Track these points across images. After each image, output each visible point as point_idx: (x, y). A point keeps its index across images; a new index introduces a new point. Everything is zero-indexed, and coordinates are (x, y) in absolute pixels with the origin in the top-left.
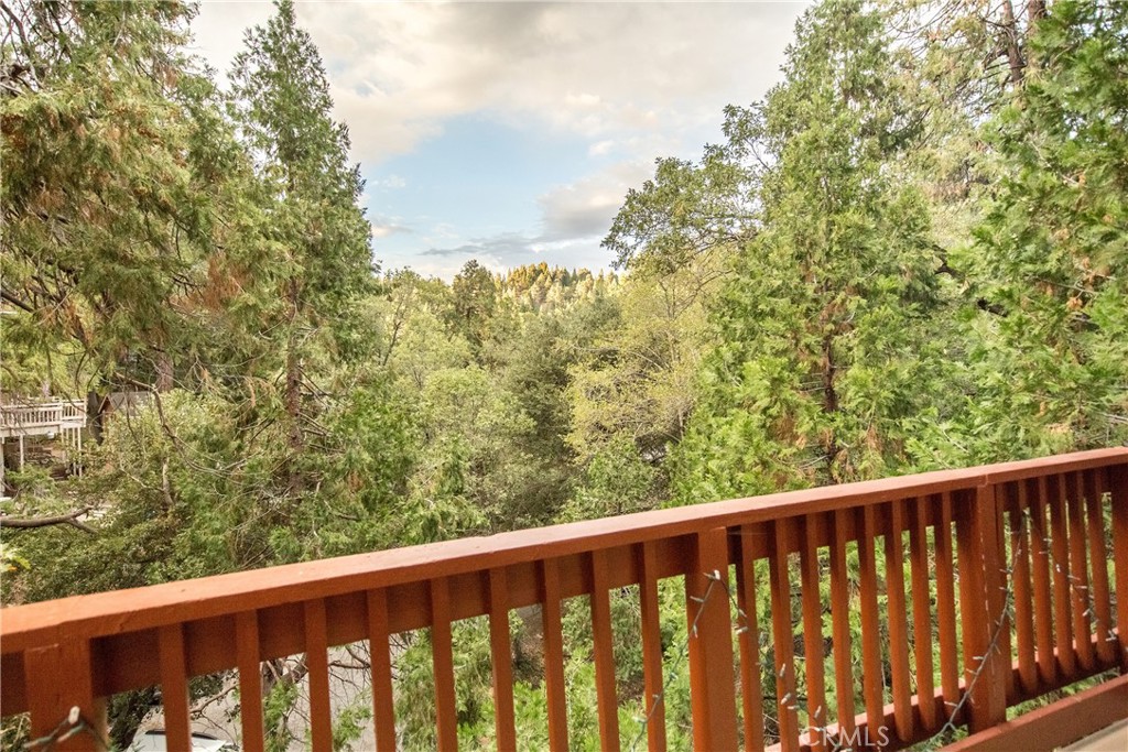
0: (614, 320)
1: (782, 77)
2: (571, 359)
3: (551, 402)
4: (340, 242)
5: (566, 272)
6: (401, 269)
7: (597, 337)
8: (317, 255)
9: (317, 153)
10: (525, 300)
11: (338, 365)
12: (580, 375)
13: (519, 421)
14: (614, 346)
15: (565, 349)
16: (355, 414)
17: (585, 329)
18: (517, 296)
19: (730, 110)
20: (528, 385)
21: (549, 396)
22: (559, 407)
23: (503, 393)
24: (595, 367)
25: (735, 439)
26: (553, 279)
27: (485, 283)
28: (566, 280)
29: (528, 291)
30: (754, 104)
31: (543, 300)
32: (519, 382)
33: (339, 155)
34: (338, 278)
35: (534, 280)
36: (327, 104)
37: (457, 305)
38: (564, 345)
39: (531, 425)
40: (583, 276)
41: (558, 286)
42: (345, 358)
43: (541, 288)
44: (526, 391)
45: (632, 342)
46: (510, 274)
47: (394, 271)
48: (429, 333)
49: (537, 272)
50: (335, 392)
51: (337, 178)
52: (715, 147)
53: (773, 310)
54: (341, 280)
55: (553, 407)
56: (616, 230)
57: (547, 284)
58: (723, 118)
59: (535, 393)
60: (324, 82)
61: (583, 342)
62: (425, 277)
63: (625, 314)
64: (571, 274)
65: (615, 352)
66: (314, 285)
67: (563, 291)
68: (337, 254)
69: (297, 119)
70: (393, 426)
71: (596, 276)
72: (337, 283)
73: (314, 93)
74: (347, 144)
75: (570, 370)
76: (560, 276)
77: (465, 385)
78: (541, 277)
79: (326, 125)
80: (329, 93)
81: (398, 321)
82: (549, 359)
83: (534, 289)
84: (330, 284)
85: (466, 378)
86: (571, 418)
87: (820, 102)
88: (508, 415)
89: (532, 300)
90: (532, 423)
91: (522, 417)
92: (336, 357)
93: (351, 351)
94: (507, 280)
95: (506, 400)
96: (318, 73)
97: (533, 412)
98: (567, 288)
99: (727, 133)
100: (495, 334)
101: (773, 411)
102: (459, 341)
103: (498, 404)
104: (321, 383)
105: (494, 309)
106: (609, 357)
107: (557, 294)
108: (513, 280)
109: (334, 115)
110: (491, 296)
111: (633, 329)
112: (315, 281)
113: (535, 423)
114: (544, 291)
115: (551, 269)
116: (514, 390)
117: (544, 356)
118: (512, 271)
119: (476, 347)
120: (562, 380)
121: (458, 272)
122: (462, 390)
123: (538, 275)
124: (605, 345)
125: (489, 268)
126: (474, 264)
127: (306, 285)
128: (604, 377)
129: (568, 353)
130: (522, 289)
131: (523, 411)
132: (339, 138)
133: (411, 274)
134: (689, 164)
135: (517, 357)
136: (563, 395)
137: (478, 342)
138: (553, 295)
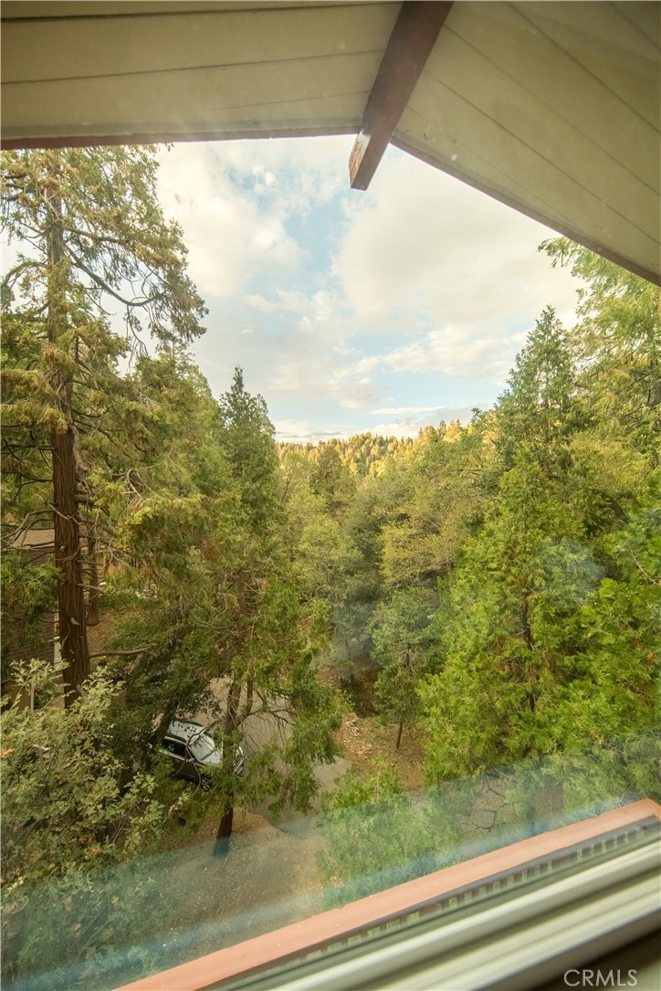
2: (384, 520)
3: (372, 542)
5: (382, 438)
7: (398, 505)
12: (388, 531)
13: (354, 554)
14: (407, 511)
15: (380, 513)
17: (391, 499)
18: (353, 453)
19: (476, 411)
21: (370, 537)
22: (376, 547)
24: (396, 525)
26: (374, 442)
28: (382, 443)
29: (360, 450)
31: (368, 454)
35: (363, 443)
37: (320, 471)
39: (361, 557)
40: (392, 441)
41: (377, 446)
43: (367, 447)
46: (350, 440)
49: (365, 438)
55: (374, 545)
57: (371, 445)
59: (363, 537)
61: (390, 508)
64: (385, 439)
67: (379, 449)
71: (399, 440)
76: (378, 440)
77: (325, 534)
78: (367, 441)
83: (363, 448)
89: (362, 455)
90: (362, 555)
94: (348, 444)
95: (347, 542)
97: (362, 547)
98: (382, 448)
102: (322, 499)
103: (343, 545)
108: (351, 443)
114: (369, 450)
115: (373, 437)
116: (351, 534)
117: (368, 515)
118: (351, 438)
120: (378, 531)
124: (403, 512)
128: (400, 533)
130: (356, 449)
131: (356, 548)
136: (378, 539)
137: (333, 493)
138: (374, 451)
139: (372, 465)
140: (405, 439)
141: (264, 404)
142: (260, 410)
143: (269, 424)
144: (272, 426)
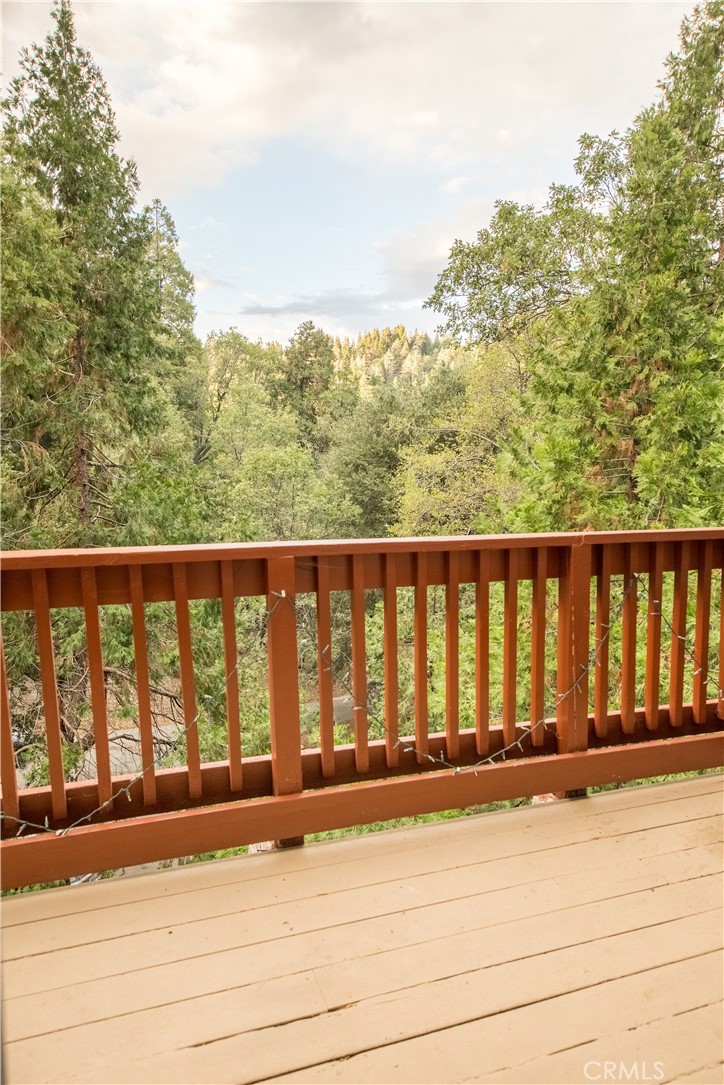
0: (459, 397)
2: (405, 440)
3: (381, 488)
4: (125, 298)
5: (426, 338)
6: (226, 330)
7: (437, 416)
8: (102, 313)
9: (99, 196)
10: (376, 370)
11: (128, 434)
12: (414, 458)
13: (343, 507)
14: (453, 426)
15: (399, 427)
16: (139, 485)
17: (424, 405)
18: (367, 365)
19: (587, 141)
20: (357, 468)
21: (378, 481)
22: (389, 494)
23: (328, 475)
24: (431, 450)
26: (411, 346)
27: (321, 349)
28: (426, 348)
29: (380, 360)
30: (614, 133)
31: (397, 371)
32: (347, 464)
33: (127, 198)
34: (124, 339)
35: (388, 346)
36: (111, 136)
37: (289, 374)
38: (398, 423)
39: (356, 513)
41: (416, 354)
42: (135, 427)
43: (396, 357)
44: (354, 475)
45: (475, 422)
46: (360, 339)
47: (218, 332)
48: (253, 405)
49: (393, 337)
50: (125, 463)
51: (125, 225)
52: (563, 188)
53: (571, 386)
54: (127, 341)
55: (384, 494)
56: (440, 289)
57: (403, 352)
58: (576, 150)
59: (364, 477)
60: (109, 110)
61: (420, 421)
62: (253, 340)
63: (469, 390)
65: (454, 434)
66: (98, 346)
67: (421, 361)
68: (122, 312)
69: (76, 155)
70: (180, 501)
72: (123, 345)
73: (98, 125)
74: (136, 184)
75: (402, 452)
76: (419, 342)
77: (282, 464)
78: (396, 343)
79: (112, 164)
80: (115, 124)
81: (222, 391)
82: (380, 439)
83: (388, 358)
84: (115, 345)
85: (286, 458)
86: (398, 505)
87: (650, 137)
88: (330, 501)
89: (384, 371)
90: (358, 510)
91: (346, 503)
92: (128, 427)
93: (142, 420)
94: (356, 347)
95: (329, 484)
96: (102, 99)
97: (360, 498)
98: (427, 357)
99: (579, 170)
100: (331, 409)
102: (286, 416)
103: (320, 488)
104: (114, 455)
105: (331, 380)
106: (447, 439)
107: (415, 364)
108: (363, 346)
109: (120, 150)
110: (328, 365)
111: (476, 407)
112: (98, 342)
113: (361, 511)
114: (399, 361)
115: (409, 334)
116: (341, 474)
117: (375, 435)
118: (363, 336)
119: (309, 424)
120: (392, 462)
121: (292, 336)
122: (280, 470)
123: (393, 341)
124: (444, 425)
125: (327, 331)
126: (309, 326)
127: (91, 345)
128: (438, 462)
129: (402, 433)
130: (373, 357)
131: (348, 496)
132: (127, 177)
133: (236, 337)
134: (530, 209)
135: (348, 435)
136: (394, 480)
137: (312, 418)
141: (170, 224)
142: (161, 236)
143: (181, 270)
144: (186, 274)
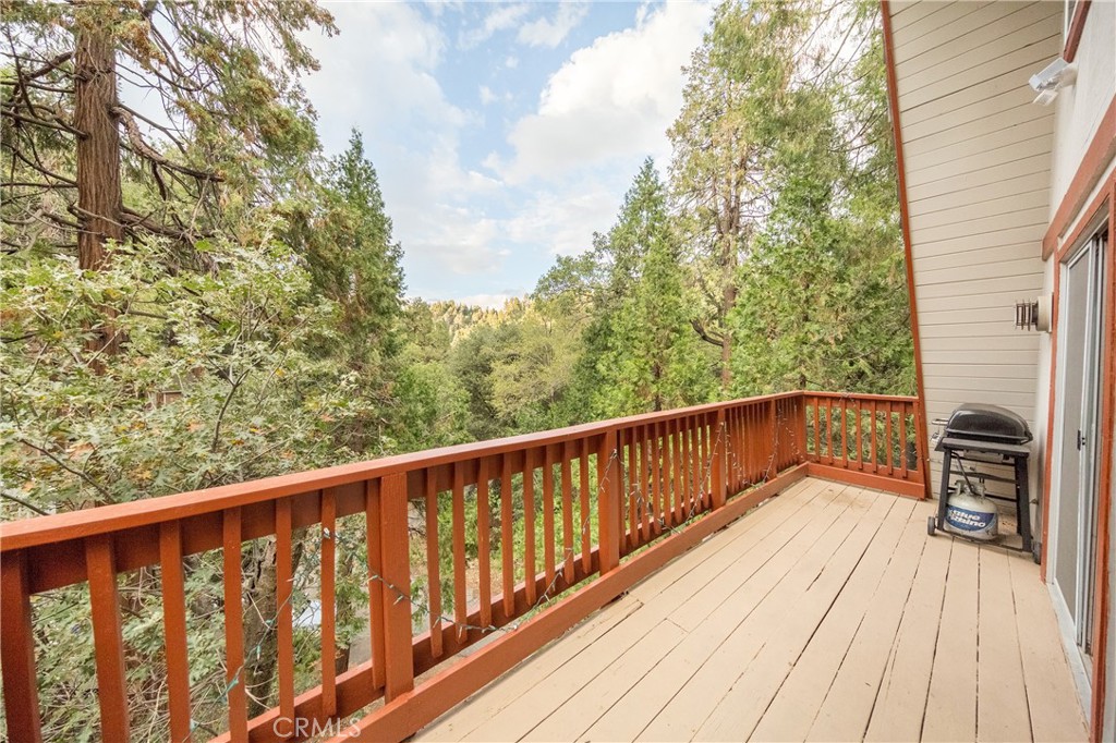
1: (618, 221)
2: (492, 358)
3: (480, 383)
5: (466, 307)
7: (505, 347)
12: (498, 367)
13: (462, 393)
14: (516, 351)
15: (488, 352)
20: (465, 373)
21: (478, 379)
22: (484, 385)
23: (452, 377)
24: (506, 363)
25: (621, 396)
26: (458, 310)
28: (466, 312)
31: (452, 322)
32: (460, 371)
35: (446, 310)
39: (469, 396)
40: (476, 311)
41: (461, 315)
43: (450, 315)
44: (464, 376)
45: (527, 350)
49: (448, 306)
55: (481, 385)
57: (455, 313)
59: (470, 377)
61: (498, 349)
64: (469, 308)
65: (517, 355)
71: (484, 310)
75: (491, 365)
76: (462, 309)
78: (451, 309)
82: (478, 358)
83: (446, 316)
86: (492, 391)
88: (455, 390)
90: (469, 394)
91: (463, 391)
95: (453, 381)
97: (469, 388)
98: (467, 317)
101: (640, 383)
103: (451, 384)
106: (512, 358)
110: (430, 319)
113: (471, 394)
114: (452, 318)
115: (457, 305)
116: (457, 375)
120: (488, 370)
123: (448, 308)
124: (511, 351)
125: (428, 302)
128: (513, 368)
129: (490, 355)
131: (464, 387)
136: (486, 379)
138: (459, 319)
139: (457, 332)
140: (490, 309)
